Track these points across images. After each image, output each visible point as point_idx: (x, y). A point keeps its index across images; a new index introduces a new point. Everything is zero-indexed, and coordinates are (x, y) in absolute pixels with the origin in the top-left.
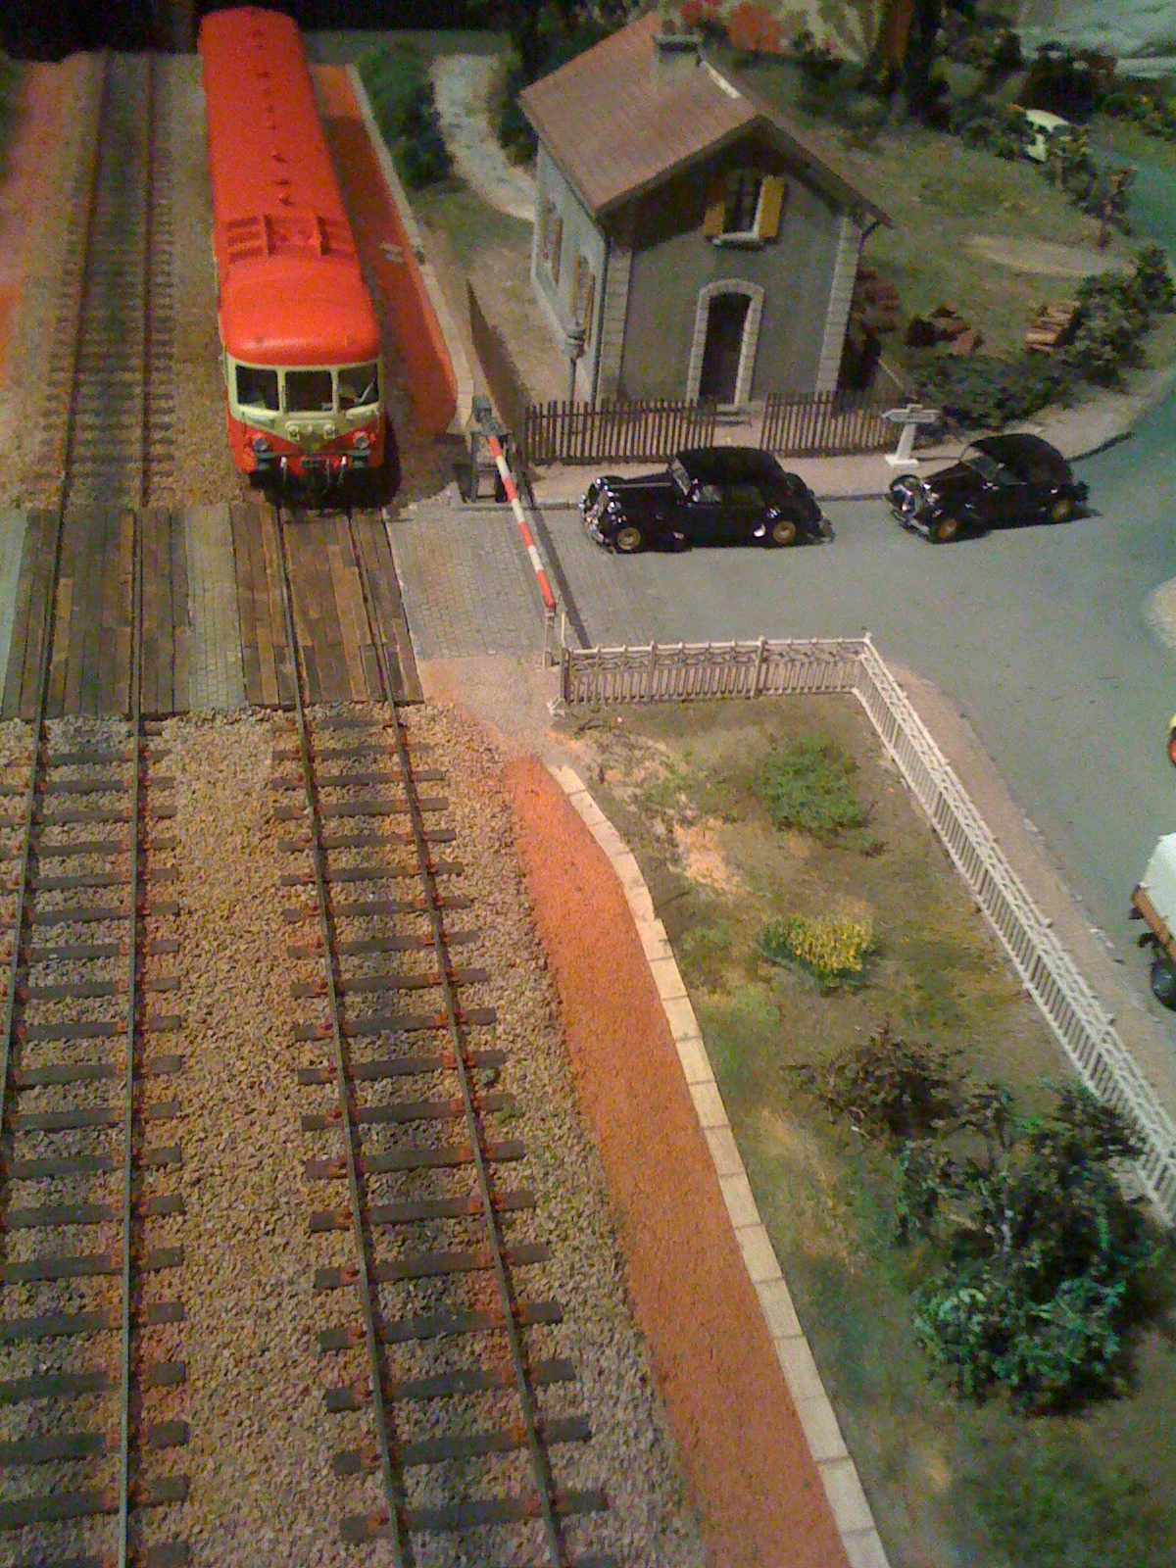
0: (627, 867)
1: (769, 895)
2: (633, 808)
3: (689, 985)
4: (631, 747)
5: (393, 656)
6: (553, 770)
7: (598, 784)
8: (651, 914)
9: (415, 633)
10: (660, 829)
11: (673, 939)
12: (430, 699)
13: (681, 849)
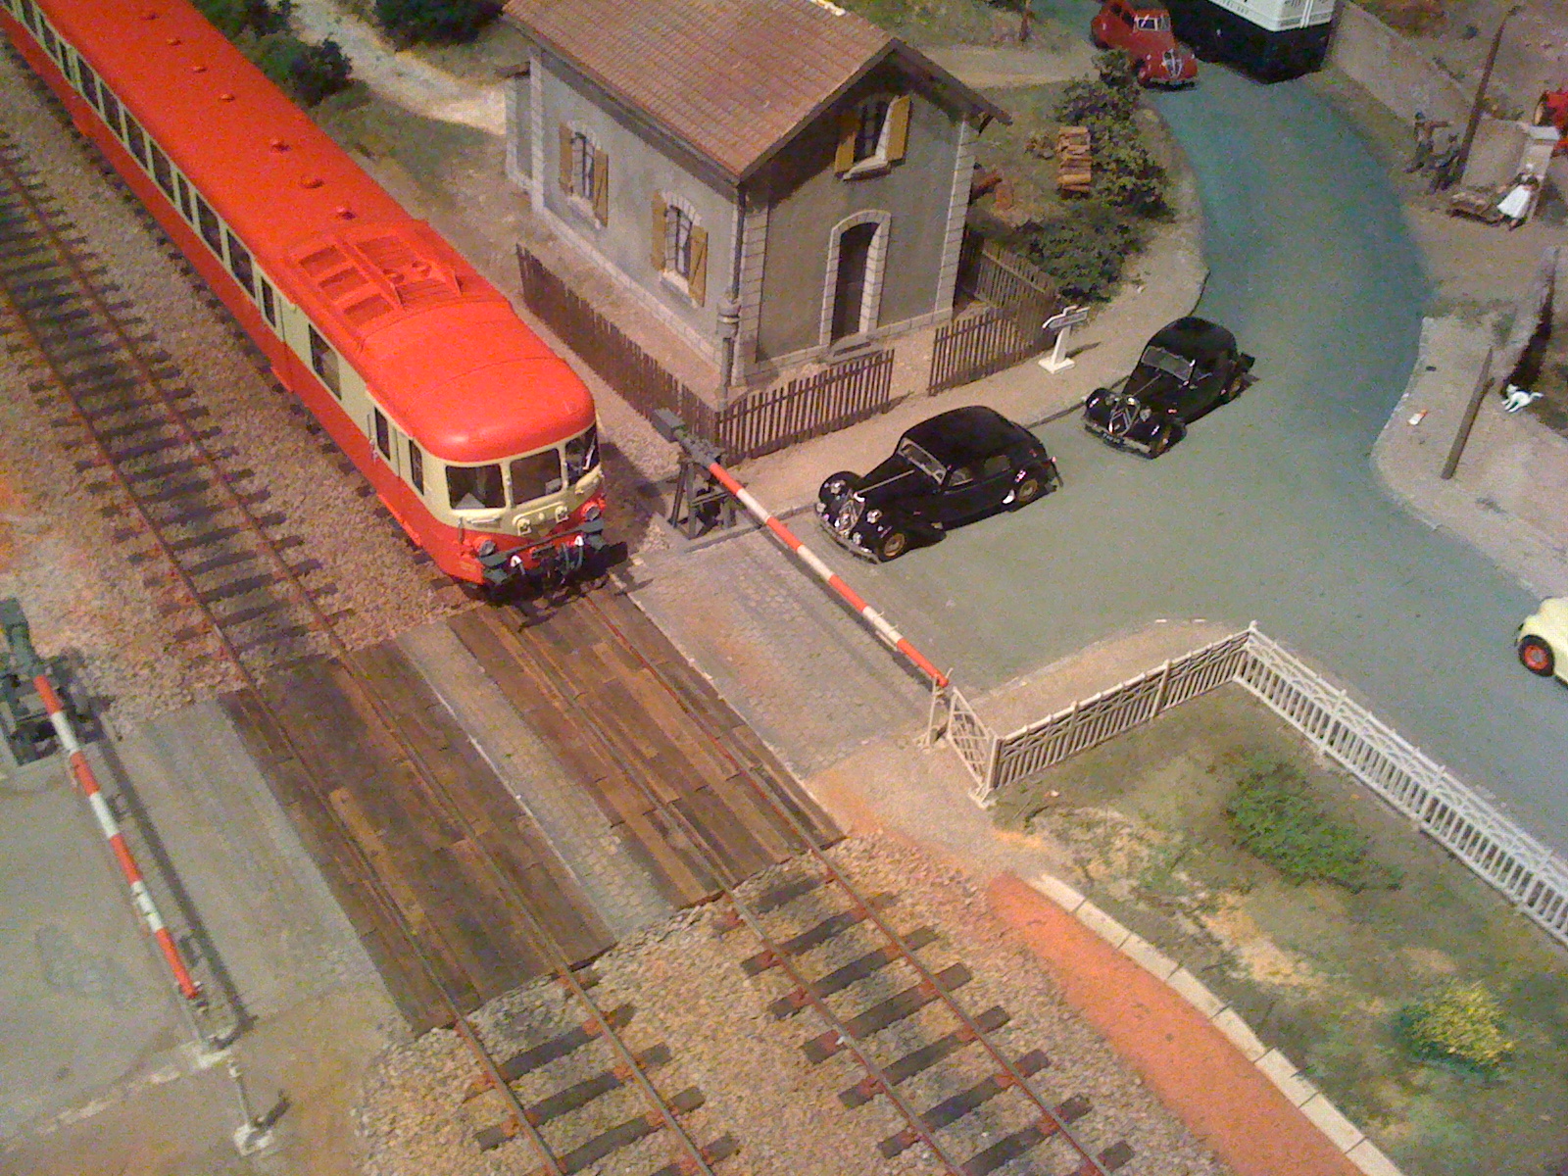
0: (1193, 989)
1: (1347, 975)
2: (1142, 906)
3: (1355, 1120)
4: (1089, 826)
5: (770, 781)
6: (1035, 884)
7: (1089, 888)
8: (1259, 1047)
9: (772, 742)
10: (1189, 927)
11: (1304, 1070)
12: (852, 831)
13: (1226, 946)
